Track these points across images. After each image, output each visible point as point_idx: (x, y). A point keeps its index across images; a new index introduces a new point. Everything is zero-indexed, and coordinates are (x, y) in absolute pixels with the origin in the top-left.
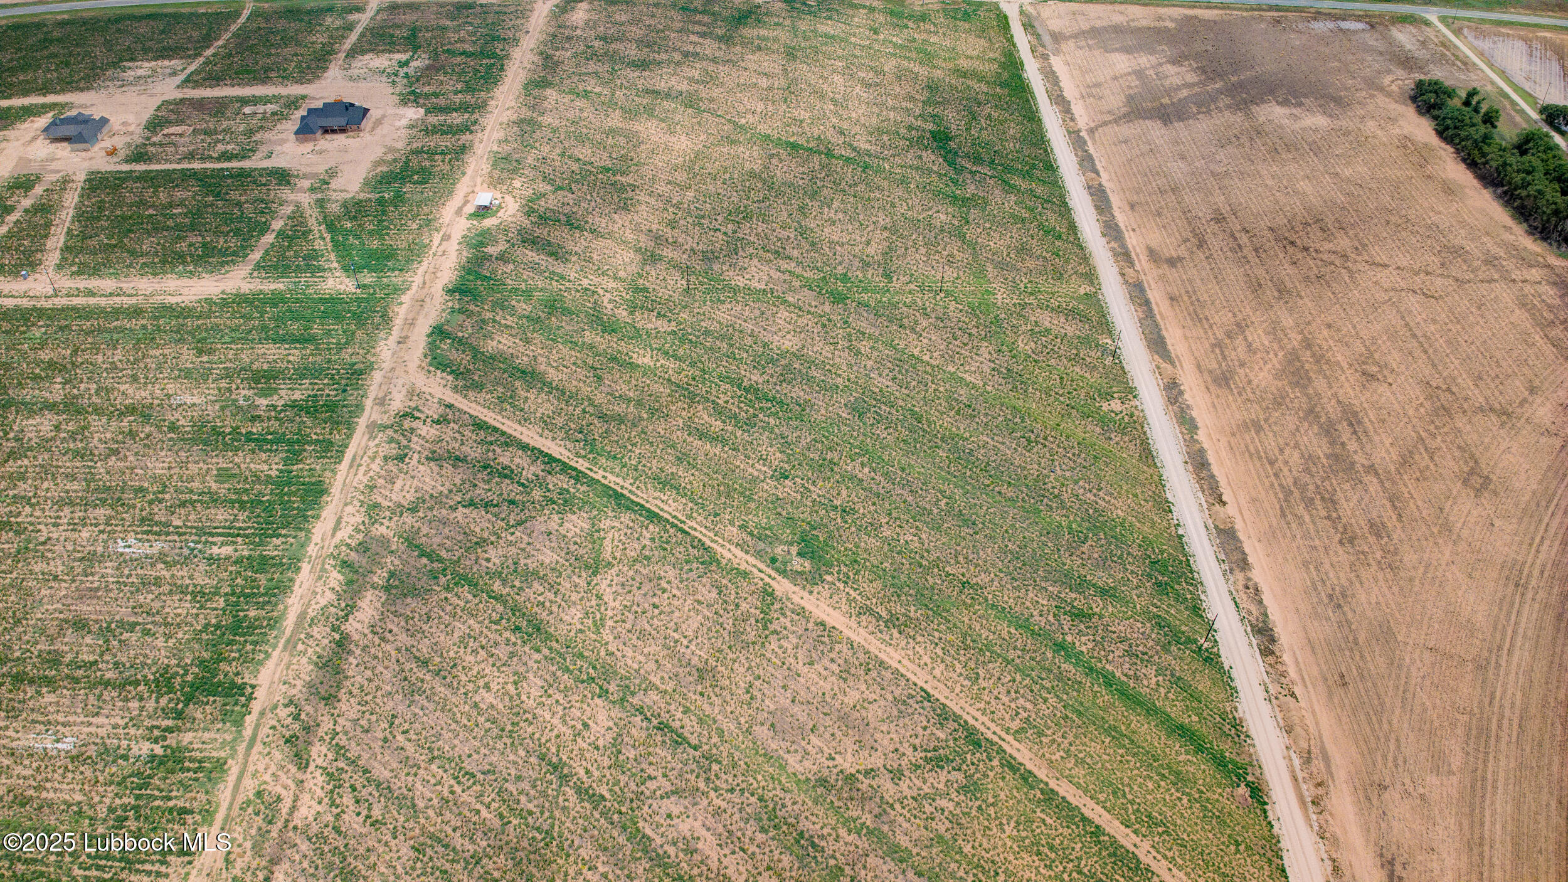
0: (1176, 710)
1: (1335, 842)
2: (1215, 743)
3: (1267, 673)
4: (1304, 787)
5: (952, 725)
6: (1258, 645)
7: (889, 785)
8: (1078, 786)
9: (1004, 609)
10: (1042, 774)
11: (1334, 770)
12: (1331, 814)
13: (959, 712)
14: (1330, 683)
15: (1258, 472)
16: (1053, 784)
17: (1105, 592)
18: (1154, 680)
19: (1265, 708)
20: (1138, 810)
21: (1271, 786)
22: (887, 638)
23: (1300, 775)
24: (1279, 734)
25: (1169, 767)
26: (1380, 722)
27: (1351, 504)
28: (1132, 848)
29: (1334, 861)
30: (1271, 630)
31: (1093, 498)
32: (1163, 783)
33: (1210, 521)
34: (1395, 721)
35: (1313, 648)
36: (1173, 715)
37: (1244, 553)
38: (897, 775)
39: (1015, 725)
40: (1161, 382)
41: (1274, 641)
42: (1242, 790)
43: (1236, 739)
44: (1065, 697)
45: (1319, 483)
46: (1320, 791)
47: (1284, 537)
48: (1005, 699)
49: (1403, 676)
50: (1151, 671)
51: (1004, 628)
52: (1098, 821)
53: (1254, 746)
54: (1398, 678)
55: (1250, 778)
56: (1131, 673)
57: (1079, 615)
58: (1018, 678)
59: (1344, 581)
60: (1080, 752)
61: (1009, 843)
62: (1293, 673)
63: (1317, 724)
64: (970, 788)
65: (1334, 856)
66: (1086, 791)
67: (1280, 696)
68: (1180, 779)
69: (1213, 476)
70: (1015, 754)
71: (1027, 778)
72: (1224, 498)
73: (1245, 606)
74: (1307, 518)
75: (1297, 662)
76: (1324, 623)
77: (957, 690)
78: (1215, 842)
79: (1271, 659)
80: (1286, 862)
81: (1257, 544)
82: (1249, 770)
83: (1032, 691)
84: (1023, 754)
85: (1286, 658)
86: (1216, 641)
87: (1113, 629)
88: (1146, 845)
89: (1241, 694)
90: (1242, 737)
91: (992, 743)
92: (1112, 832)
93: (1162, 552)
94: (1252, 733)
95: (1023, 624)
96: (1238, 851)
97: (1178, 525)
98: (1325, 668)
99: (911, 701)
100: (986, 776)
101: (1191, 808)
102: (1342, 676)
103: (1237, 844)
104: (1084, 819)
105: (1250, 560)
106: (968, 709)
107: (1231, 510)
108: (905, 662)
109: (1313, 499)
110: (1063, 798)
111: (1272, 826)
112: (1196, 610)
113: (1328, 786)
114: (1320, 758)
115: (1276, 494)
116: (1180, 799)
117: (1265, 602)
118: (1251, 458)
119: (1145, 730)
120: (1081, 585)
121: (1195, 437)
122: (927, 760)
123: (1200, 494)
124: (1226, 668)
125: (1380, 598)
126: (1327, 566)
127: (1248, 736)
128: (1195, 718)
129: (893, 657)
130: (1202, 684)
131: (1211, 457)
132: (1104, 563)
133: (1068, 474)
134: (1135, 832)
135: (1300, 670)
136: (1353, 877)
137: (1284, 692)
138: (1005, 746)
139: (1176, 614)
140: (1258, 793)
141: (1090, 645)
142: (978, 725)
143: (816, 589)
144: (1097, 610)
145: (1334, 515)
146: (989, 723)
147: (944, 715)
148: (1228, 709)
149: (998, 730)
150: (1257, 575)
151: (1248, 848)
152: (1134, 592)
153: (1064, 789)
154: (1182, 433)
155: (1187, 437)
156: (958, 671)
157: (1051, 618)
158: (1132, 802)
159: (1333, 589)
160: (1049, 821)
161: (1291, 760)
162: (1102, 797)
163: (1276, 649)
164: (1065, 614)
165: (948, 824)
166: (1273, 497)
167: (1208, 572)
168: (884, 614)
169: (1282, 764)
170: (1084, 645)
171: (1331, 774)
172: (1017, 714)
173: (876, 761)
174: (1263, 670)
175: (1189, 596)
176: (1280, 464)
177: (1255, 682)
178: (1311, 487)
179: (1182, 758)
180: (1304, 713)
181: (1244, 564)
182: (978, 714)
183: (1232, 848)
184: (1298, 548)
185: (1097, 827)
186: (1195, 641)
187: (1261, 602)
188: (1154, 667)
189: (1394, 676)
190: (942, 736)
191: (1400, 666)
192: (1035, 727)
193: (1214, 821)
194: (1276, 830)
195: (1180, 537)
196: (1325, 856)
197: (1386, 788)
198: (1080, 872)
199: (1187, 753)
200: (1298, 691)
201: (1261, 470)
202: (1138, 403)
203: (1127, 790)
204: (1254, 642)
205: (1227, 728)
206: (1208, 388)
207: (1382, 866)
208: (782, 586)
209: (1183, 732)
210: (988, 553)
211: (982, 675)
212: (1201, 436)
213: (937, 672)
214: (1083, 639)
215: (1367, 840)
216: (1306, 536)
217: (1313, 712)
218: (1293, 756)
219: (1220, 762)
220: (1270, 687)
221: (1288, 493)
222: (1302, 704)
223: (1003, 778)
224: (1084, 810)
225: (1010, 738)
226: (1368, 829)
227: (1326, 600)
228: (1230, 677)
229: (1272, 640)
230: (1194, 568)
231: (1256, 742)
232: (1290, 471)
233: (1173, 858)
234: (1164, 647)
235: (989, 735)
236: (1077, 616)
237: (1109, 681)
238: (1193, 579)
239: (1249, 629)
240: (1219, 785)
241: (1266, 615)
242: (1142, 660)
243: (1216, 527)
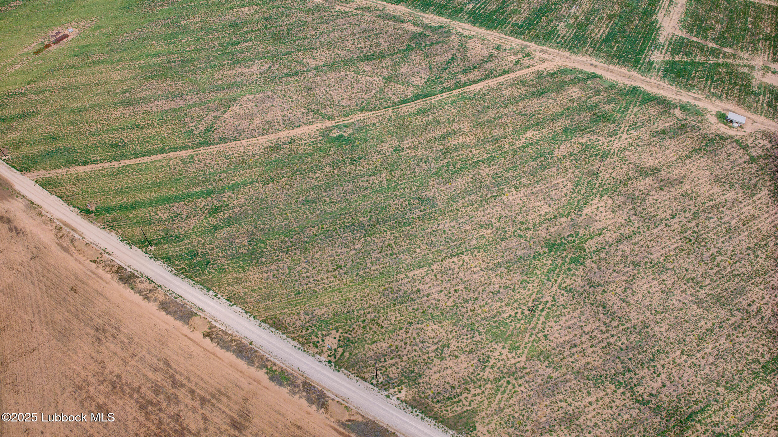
0: (140, 213)
1: (45, 223)
2: (116, 214)
3: (113, 261)
4: (68, 230)
5: (216, 140)
6: (126, 269)
7: (215, 114)
8: (155, 161)
9: (247, 186)
10: (171, 154)
11: (59, 247)
12: (51, 230)
13: (219, 146)
14: (80, 283)
15: (205, 382)
16: (165, 155)
17: (216, 228)
18: (160, 215)
19: (103, 245)
20: (128, 172)
21: (82, 219)
22: (272, 142)
23: (72, 232)
24: (91, 240)
25: (128, 192)
26: (46, 285)
27: (130, 417)
28: (121, 162)
29: (42, 216)
30: (124, 283)
31: (272, 267)
32: (126, 186)
33: (202, 315)
34: (38, 292)
35: (98, 293)
36: (141, 209)
37: (169, 313)
38: (216, 118)
39: (196, 158)
40: (332, 396)
41: (120, 279)
42: (93, 209)
43: (108, 223)
44: (188, 179)
45: (161, 415)
46: (60, 234)
47: (155, 347)
48: (208, 161)
49: (43, 318)
50: (164, 217)
51: (237, 180)
52: (140, 159)
53: (99, 227)
54: (46, 317)
55: (93, 214)
56: (171, 209)
57: (215, 210)
58: (212, 171)
59: (102, 349)
60: (164, 170)
61: (162, 132)
62: (101, 272)
63: (76, 259)
64: (190, 133)
65: (43, 218)
66: (151, 162)
67: (100, 256)
68: (120, 192)
69: (228, 349)
70: (186, 151)
71: (175, 150)
72: (208, 340)
73: (146, 283)
74: (150, 375)
75: (102, 279)
76: (100, 312)
77: (228, 150)
78: (92, 186)
79: (115, 269)
80: (61, 201)
81: (167, 327)
82: (95, 217)
83: (202, 171)
84: (184, 154)
85: (108, 276)
86: (147, 253)
87: (196, 218)
88: (117, 166)
89: (118, 241)
90: (106, 226)
91: (197, 148)
92: (131, 160)
93: (210, 273)
94: (103, 231)
95: (232, 188)
96: (82, 190)
97: (216, 295)
98: (87, 288)
99: (239, 134)
100: (189, 139)
101: (109, 188)
102: (75, 292)
103: (83, 191)
104: (145, 156)
105: (163, 313)
106: (217, 149)
107: (198, 336)
108: (257, 142)
109: (157, 395)
110: (157, 155)
111: (73, 207)
112: (168, 259)
113: (58, 239)
114: (67, 247)
115: (182, 375)
116: (115, 187)
117: (138, 295)
118: (219, 391)
119: (148, 196)
120: (228, 222)
121: (265, 370)
122: (212, 128)
123: (223, 328)
124: (133, 246)
125: (76, 358)
126: (118, 350)
127: (104, 228)
128: (131, 216)
129: (262, 139)
130: (137, 231)
131: (241, 363)
132: (230, 241)
133: (298, 269)
134: (124, 166)
135: (98, 277)
136: (31, 217)
137: (100, 259)
138: (192, 150)
139: (175, 249)
140: (85, 212)
141: (198, 204)
142: (208, 148)
143: (317, 132)
144: (210, 219)
145: (136, 396)
146: (205, 151)
147: (222, 140)
148: (119, 231)
149: (200, 152)
150: (153, 307)
151: (79, 194)
152: (203, 241)
153: (160, 157)
154: (275, 364)
155: (269, 364)
156: (235, 154)
157: (225, 199)
158: (132, 172)
159: (106, 337)
160: (156, 146)
161: (80, 235)
162: (144, 165)
163: (116, 276)
164: (221, 206)
165: (186, 121)
166: (182, 371)
167: (178, 284)
168: (285, 146)
169: (82, 230)
170: (201, 202)
171: (58, 244)
172: (199, 161)
173: (227, 115)
174: (116, 260)
175: (177, 262)
176: (197, 404)
177: (116, 252)
178: (164, 405)
179: (125, 199)
180: (85, 258)
181: (164, 307)
182: (212, 150)
183: (85, 189)
184: (142, 347)
185: (138, 157)
186: (156, 245)
187: (140, 293)
188: (164, 219)
189: (49, 315)
190: (216, 136)
191: (47, 323)
192: (188, 163)
193: (97, 191)
194: (71, 207)
195: (209, 290)
196: (47, 214)
197: (31, 259)
198: (132, 144)
199: (124, 202)
200: (94, 265)
201: (205, 386)
202: (322, 358)
203: (137, 174)
204: (129, 270)
205: (115, 223)
206: (299, 427)
207: (21, 230)
208: (329, 124)
209: (133, 207)
210: (281, 199)
211: (226, 160)
212: (262, 375)
213: (242, 148)
214: (203, 203)
215: (31, 232)
216: (143, 359)
217: (80, 262)
218: (80, 237)
219: (109, 210)
220: (107, 256)
221: (175, 384)
222: (88, 262)
223: (183, 143)
224: (147, 157)
225: (193, 153)
226: (32, 237)
227: (107, 327)
228: (128, 244)
229: (121, 279)
230: (187, 279)
231: (99, 229)
232: (187, 406)
233: (104, 170)
234: (168, 231)
235: (201, 149)
236: (216, 209)
237: (177, 199)
238: (182, 273)
239: (136, 273)
240: (104, 202)
241: (132, 288)
242: (172, 217)
243: (196, 314)
